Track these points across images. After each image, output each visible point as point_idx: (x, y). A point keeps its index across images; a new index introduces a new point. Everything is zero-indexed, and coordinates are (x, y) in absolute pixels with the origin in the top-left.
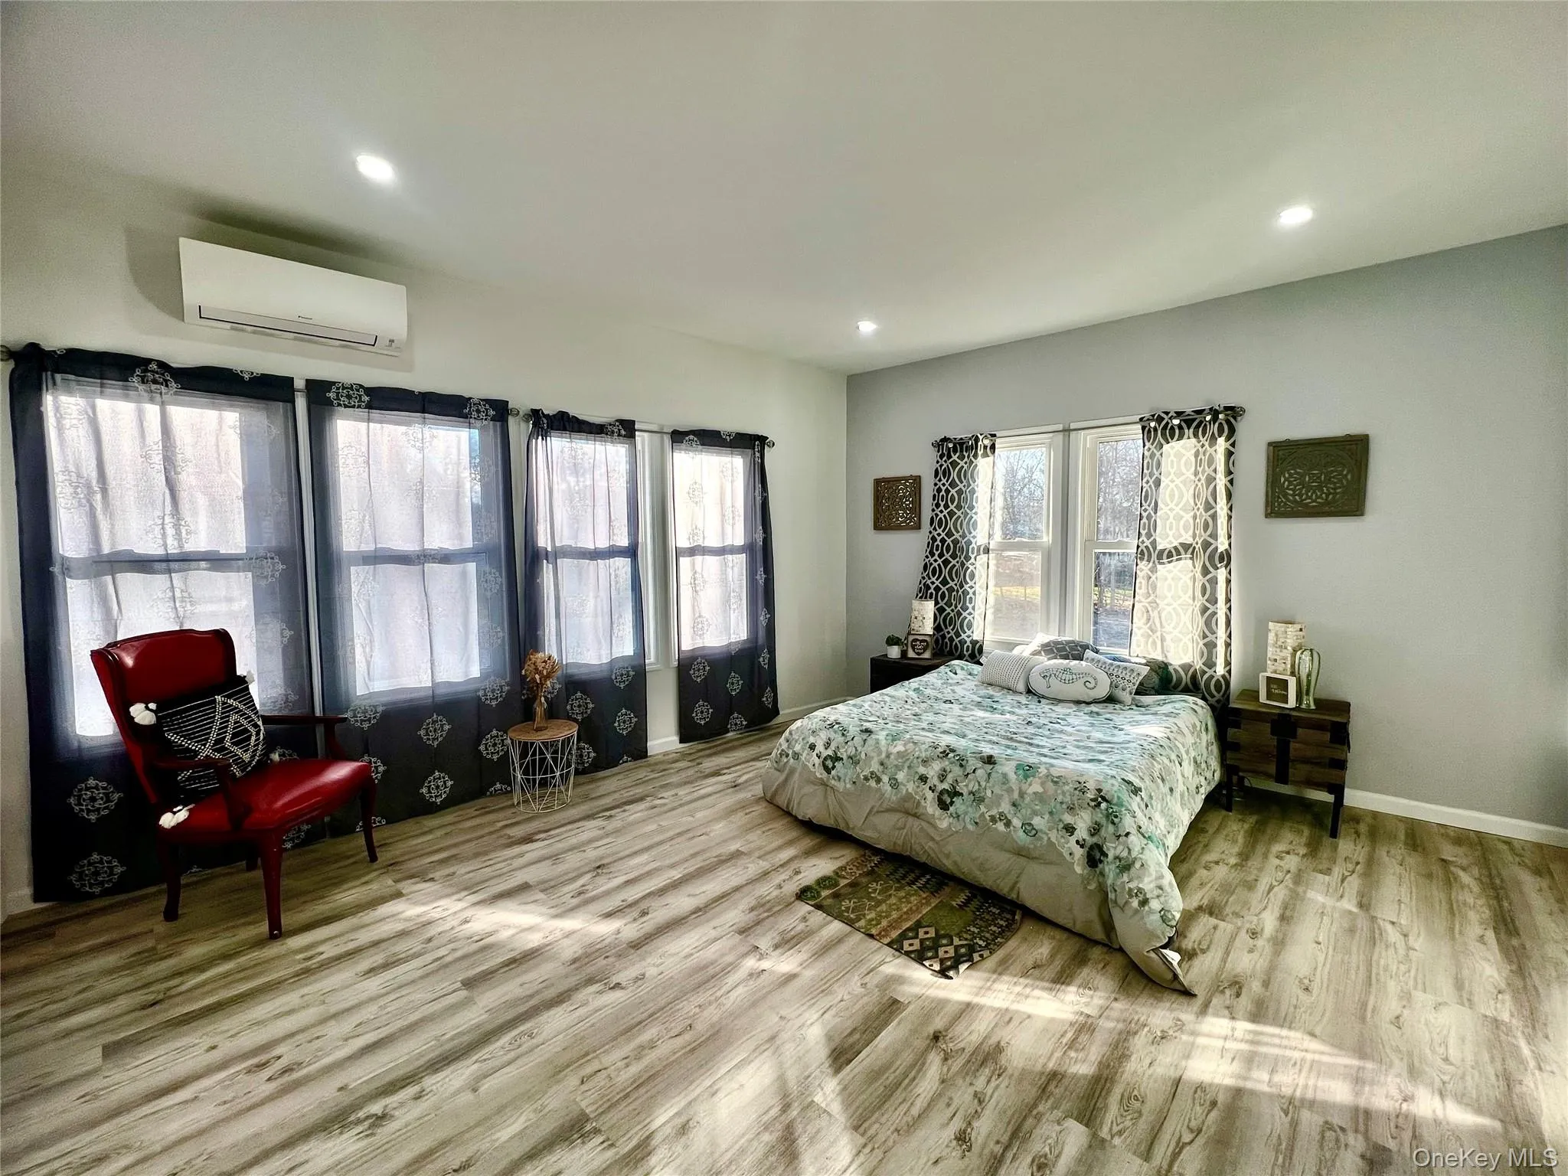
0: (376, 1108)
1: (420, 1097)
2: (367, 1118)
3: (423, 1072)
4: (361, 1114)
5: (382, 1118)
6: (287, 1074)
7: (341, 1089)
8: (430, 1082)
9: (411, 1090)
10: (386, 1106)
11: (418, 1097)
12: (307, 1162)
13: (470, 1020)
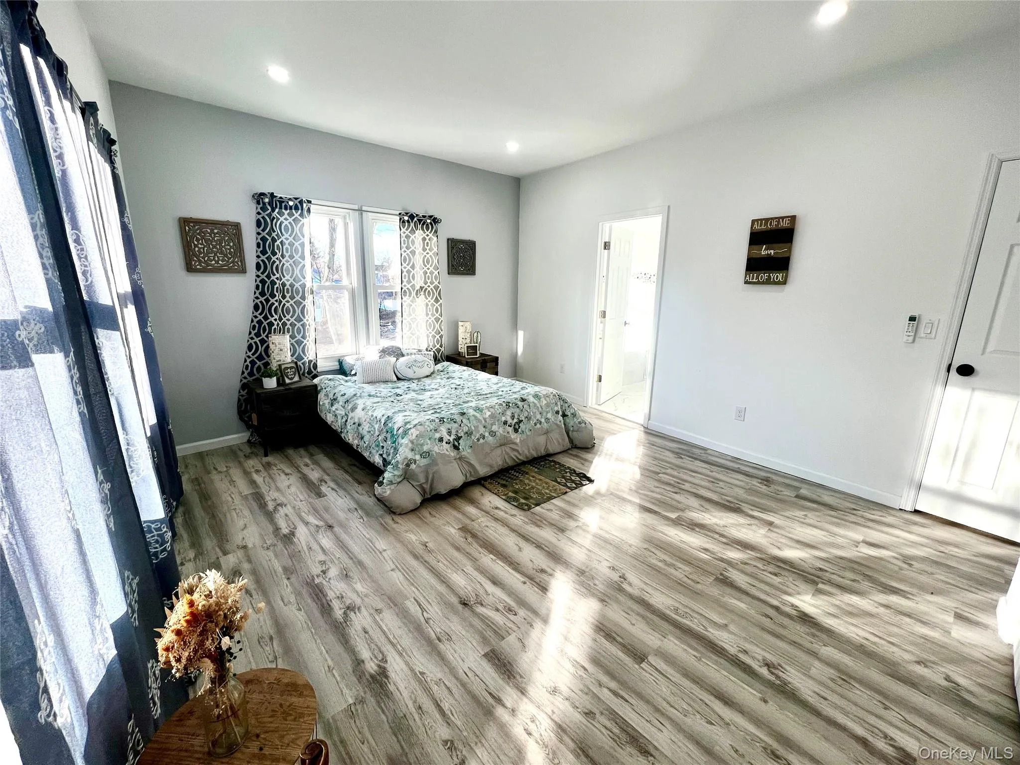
0: (764, 671)
1: (744, 651)
2: (772, 673)
3: (729, 658)
4: (772, 678)
5: (768, 665)
6: (778, 753)
7: (765, 701)
8: (732, 650)
9: (743, 657)
10: (760, 667)
11: (745, 652)
12: (815, 692)
13: (676, 644)
